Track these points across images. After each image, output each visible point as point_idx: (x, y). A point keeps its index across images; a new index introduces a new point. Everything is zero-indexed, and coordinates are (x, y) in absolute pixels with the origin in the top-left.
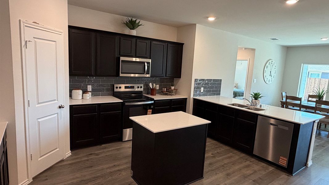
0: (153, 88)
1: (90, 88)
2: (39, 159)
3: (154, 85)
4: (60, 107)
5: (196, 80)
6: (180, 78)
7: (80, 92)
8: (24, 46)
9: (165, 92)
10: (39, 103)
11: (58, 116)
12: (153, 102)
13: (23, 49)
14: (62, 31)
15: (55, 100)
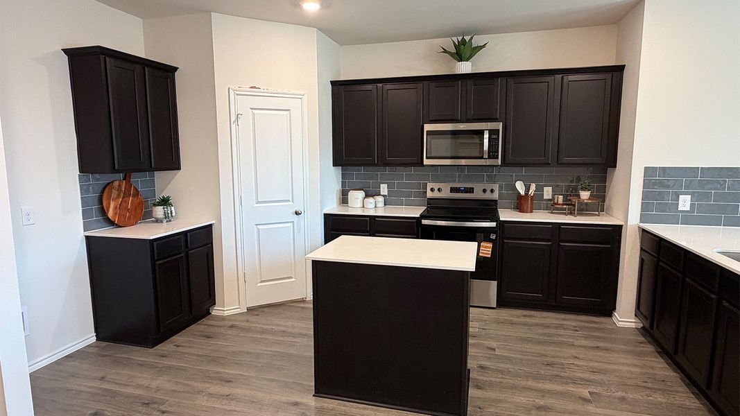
0: (527, 193)
1: (384, 189)
2: (259, 284)
3: (533, 187)
4: (297, 213)
5: (649, 171)
6: (615, 167)
7: (361, 194)
8: (234, 122)
9: (559, 204)
10: (258, 203)
11: (293, 224)
12: (493, 224)
13: (233, 126)
14: (303, 92)
15: (288, 201)
